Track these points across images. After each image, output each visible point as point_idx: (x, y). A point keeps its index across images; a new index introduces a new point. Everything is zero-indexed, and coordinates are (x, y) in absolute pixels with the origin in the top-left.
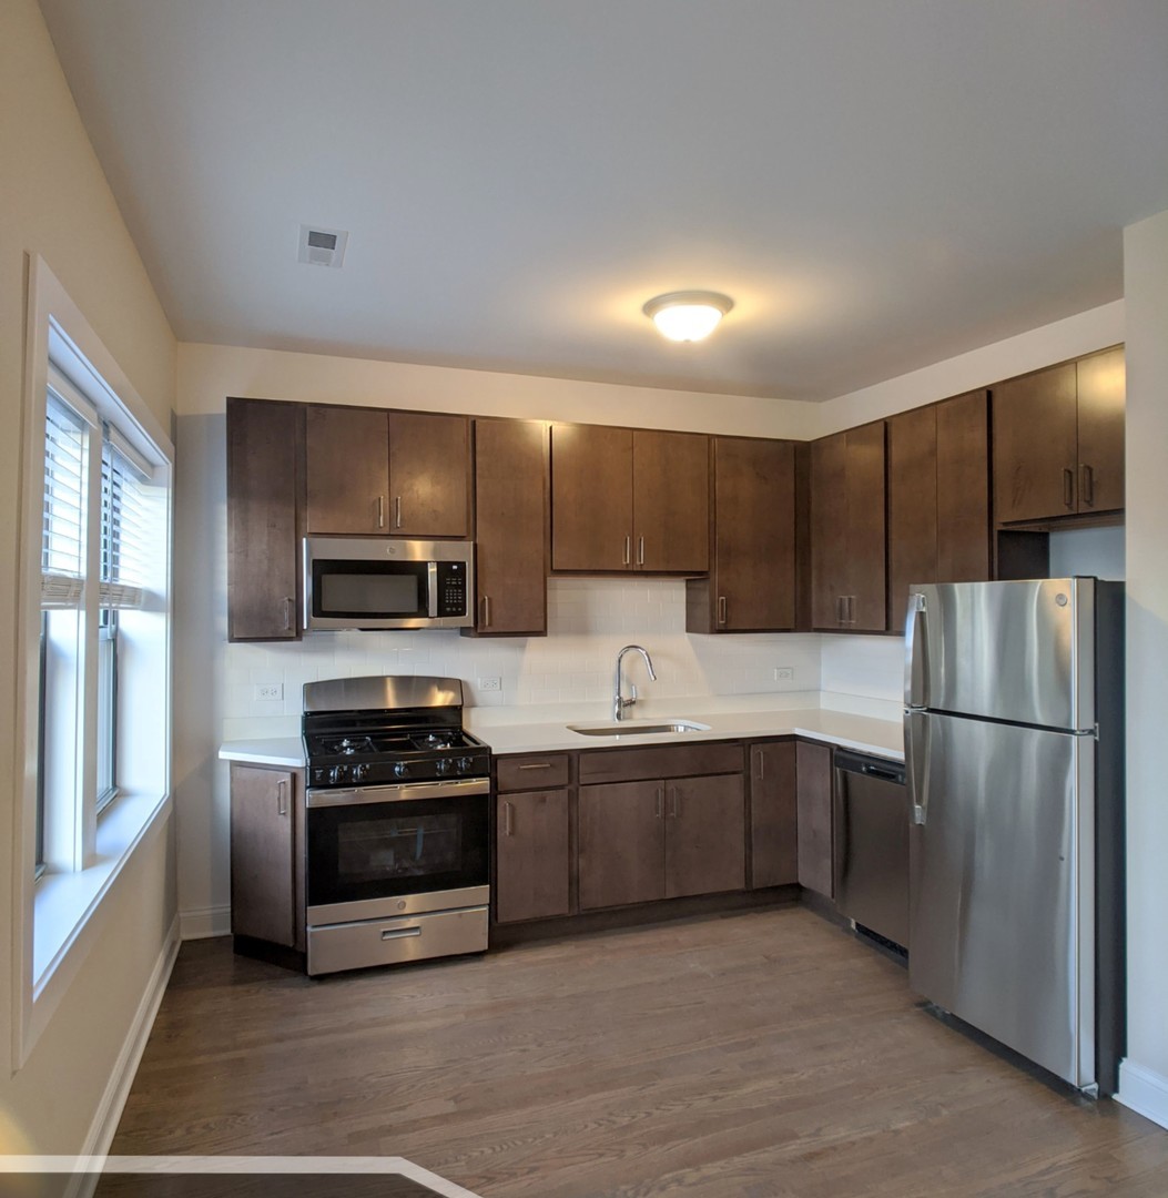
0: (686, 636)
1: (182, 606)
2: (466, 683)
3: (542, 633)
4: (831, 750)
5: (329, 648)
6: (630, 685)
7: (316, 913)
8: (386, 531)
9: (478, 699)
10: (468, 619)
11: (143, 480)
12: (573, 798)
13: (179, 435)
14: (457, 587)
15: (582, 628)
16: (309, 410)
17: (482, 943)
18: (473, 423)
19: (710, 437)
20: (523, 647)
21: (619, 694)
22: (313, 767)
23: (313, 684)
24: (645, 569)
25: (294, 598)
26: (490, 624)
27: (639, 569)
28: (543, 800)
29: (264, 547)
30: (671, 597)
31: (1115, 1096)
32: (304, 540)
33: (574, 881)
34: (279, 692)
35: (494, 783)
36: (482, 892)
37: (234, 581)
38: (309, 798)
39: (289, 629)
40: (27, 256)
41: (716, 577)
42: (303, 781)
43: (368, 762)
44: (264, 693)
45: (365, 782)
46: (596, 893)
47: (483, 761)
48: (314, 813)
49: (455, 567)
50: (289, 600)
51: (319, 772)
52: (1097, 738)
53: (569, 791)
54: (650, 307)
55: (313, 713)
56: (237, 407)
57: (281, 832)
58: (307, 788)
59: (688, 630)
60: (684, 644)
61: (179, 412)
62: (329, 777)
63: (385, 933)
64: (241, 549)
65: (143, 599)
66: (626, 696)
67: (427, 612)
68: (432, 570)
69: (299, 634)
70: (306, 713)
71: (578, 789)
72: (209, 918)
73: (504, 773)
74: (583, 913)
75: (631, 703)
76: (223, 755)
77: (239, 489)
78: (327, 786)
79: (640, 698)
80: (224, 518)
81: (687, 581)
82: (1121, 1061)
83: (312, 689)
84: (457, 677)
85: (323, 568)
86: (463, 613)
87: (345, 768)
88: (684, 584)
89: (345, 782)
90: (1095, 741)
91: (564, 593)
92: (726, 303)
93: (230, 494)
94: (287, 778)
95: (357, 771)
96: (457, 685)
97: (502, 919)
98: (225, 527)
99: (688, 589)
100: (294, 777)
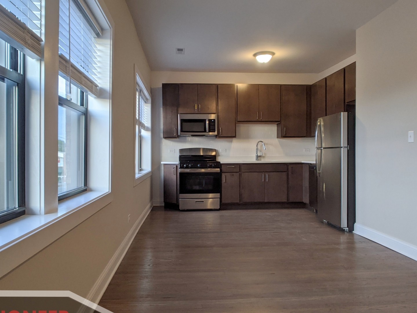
0: (277, 139)
1: (153, 130)
2: (217, 150)
3: (235, 137)
4: (309, 165)
5: (185, 142)
6: (260, 151)
7: (182, 196)
8: (197, 112)
9: (220, 154)
10: (216, 133)
11: (145, 102)
12: (240, 175)
13: (152, 92)
14: (213, 125)
15: (247, 137)
16: (180, 85)
17: (218, 207)
18: (217, 86)
19: (281, 85)
20: (231, 142)
21: (257, 154)
22: (181, 163)
23: (181, 149)
24: (262, 120)
25: (177, 128)
26: (222, 134)
27: (261, 120)
28: (233, 175)
29: (170, 117)
30: (272, 129)
31: (353, 232)
32: (179, 115)
33: (240, 195)
34: (174, 151)
35: (221, 170)
36: (218, 195)
37: (164, 124)
38: (179, 170)
39: (176, 135)
40: (134, 64)
41: (283, 122)
42: (179, 167)
43: (192, 163)
44: (171, 151)
45: (191, 168)
46: (246, 198)
47: (219, 165)
48: (181, 174)
49: (213, 120)
50: (176, 129)
51: (182, 165)
52: (348, 149)
53: (240, 174)
54: (255, 55)
55: (181, 156)
56: (164, 85)
57: (174, 178)
58: (179, 168)
59: (277, 138)
60: (276, 141)
61: (152, 87)
62: (184, 166)
63: (196, 202)
64: (165, 118)
65: (146, 128)
66: (259, 155)
67: (206, 131)
68: (207, 122)
69: (178, 137)
70: (180, 156)
71: (242, 174)
72: (159, 201)
73: (223, 168)
74: (243, 203)
75: (260, 156)
76: (162, 163)
77: (165, 104)
78: (183, 168)
79: (263, 155)
80: (162, 111)
81: (277, 124)
82: (354, 224)
83: (181, 150)
84: (215, 149)
85: (183, 121)
86: (215, 131)
87: (187, 164)
88: (276, 126)
89: (187, 167)
90: (348, 150)
91: (243, 128)
92: (273, 54)
93: (163, 105)
94: (175, 166)
95: (190, 165)
96: (215, 150)
97: (223, 202)
98: (162, 113)
99: (277, 127)
100: (177, 166)
